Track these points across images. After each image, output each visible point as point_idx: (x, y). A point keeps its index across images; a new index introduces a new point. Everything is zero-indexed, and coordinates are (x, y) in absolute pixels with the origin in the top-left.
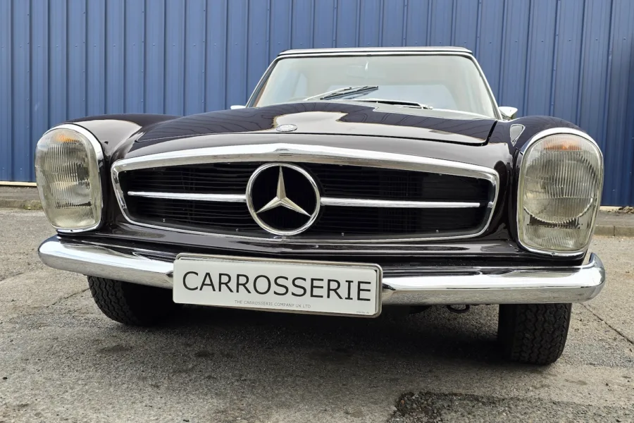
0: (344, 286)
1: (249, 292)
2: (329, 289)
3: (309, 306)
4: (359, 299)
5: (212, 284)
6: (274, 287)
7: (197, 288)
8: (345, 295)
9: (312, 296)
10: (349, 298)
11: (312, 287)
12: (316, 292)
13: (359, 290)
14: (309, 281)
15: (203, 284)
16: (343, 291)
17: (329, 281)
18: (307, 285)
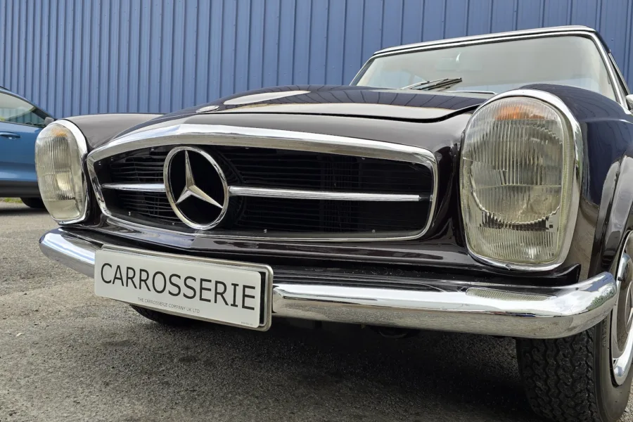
0: (230, 289)
1: (149, 290)
2: (216, 293)
3: (198, 311)
4: (244, 307)
5: (121, 279)
6: (169, 287)
7: (110, 282)
8: (230, 301)
9: (201, 299)
10: (234, 305)
11: (202, 289)
12: (206, 295)
13: (244, 296)
14: (198, 281)
15: (115, 278)
16: (229, 296)
17: (217, 282)
18: (196, 285)
